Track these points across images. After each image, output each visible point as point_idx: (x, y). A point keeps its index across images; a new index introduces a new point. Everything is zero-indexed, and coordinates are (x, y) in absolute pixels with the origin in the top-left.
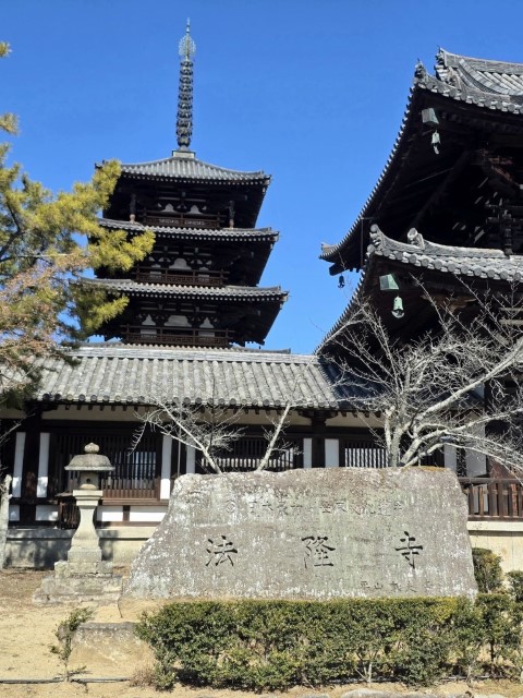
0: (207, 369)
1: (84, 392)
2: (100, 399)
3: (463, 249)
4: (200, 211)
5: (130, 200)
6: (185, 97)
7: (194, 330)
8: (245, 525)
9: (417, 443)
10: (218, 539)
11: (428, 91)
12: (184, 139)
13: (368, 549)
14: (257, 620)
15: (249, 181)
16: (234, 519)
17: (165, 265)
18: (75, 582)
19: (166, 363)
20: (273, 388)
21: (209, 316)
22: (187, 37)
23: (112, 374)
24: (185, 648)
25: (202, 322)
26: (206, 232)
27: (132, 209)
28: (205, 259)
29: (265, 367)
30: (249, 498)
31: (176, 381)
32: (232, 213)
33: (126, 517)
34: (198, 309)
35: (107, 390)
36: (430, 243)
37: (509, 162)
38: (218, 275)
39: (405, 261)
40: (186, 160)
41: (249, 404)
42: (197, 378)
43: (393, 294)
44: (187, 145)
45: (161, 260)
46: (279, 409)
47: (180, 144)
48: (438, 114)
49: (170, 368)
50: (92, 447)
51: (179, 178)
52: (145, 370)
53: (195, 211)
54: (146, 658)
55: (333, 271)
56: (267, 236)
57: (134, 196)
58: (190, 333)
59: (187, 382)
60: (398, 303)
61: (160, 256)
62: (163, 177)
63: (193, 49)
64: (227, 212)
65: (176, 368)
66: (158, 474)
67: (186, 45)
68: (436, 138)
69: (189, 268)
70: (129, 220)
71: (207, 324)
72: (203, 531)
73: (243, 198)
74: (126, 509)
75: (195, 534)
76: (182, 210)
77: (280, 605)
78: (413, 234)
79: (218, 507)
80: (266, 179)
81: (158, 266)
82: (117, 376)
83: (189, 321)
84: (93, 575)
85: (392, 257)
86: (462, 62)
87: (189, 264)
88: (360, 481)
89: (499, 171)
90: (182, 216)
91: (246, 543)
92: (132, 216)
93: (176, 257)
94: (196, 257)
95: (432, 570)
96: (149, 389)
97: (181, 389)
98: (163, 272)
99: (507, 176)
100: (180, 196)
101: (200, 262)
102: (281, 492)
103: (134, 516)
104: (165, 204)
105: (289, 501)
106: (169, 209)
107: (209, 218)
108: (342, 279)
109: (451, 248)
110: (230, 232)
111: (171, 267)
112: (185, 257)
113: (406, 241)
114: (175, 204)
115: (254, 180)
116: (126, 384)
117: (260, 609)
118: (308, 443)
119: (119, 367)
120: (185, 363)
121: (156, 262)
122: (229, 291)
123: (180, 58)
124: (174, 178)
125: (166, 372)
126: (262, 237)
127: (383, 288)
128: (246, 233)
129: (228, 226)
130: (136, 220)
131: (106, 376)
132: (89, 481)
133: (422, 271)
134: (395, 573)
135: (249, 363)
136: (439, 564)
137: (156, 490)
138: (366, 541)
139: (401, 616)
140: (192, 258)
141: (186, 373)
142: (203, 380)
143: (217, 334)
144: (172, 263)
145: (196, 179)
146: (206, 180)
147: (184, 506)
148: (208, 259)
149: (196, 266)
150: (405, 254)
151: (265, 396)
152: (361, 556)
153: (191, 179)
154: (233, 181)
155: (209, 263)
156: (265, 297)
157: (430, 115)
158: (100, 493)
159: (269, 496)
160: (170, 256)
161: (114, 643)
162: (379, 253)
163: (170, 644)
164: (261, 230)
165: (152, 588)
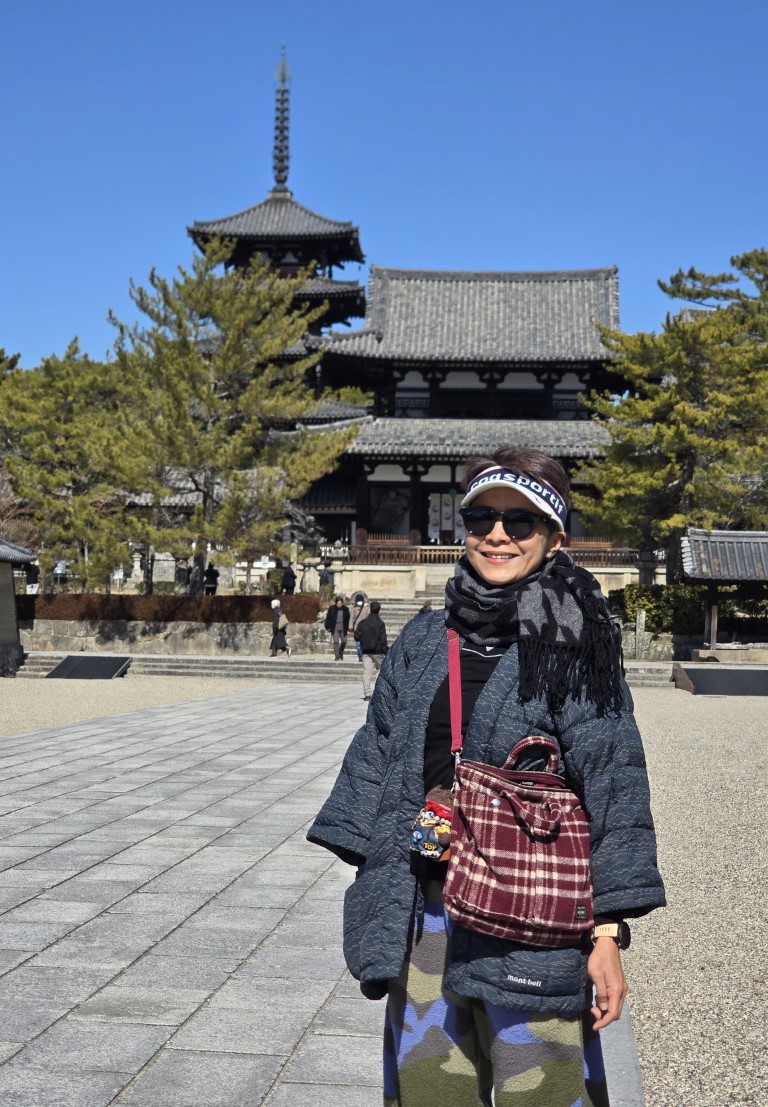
4: (296, 256)
12: (281, 175)
40: (281, 201)
53: (289, 257)
76: (276, 258)
114: (270, 252)
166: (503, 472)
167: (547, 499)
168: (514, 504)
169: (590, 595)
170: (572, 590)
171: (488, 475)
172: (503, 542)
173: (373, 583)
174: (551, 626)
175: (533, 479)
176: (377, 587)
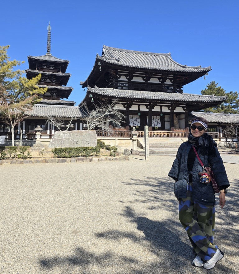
0: (56, 109)
1: (32, 114)
2: (36, 115)
3: (105, 89)
4: (53, 68)
5: (36, 65)
6: (49, 40)
7: (52, 96)
8: (65, 138)
9: (92, 126)
10: (61, 140)
11: (99, 59)
12: (49, 50)
13: (82, 141)
14: (67, 150)
15: (64, 62)
16: (63, 138)
17: (44, 80)
18: (37, 148)
19: (48, 107)
20: (70, 113)
21: (55, 93)
22: (49, 26)
23: (37, 110)
24: (58, 153)
25: (53, 94)
26: (54, 73)
27: (37, 67)
28: (54, 79)
29: (68, 109)
30: (66, 135)
31: (50, 112)
32: (60, 69)
33: (41, 137)
34: (52, 91)
35: (37, 113)
36: (99, 88)
37: (115, 71)
38: (57, 83)
39: (94, 92)
40: (49, 56)
41: (65, 116)
42: (55, 111)
43: (92, 98)
44: (49, 52)
45: (44, 79)
46: (71, 117)
47: (48, 52)
48: (101, 63)
49: (49, 109)
50: (39, 126)
51: (48, 61)
52: (44, 109)
53: (51, 68)
54: (53, 155)
55: (83, 87)
56: (68, 75)
57: (37, 64)
58: (51, 97)
59: (53, 112)
60: (93, 99)
61: (43, 78)
62: (44, 60)
63: (51, 29)
64: (59, 69)
65: (50, 109)
66: (47, 129)
67: (49, 27)
68: (100, 68)
69: (50, 81)
70: (36, 70)
71: (55, 94)
72: (59, 139)
73: (62, 66)
74: (41, 136)
75: (58, 140)
76: (48, 68)
77: (70, 148)
78: (95, 86)
79: (61, 136)
80: (68, 62)
81: (43, 81)
82: (38, 110)
83: (50, 94)
84: (40, 147)
85: (91, 91)
86: (108, 48)
87: (50, 80)
88: (82, 132)
89: (113, 73)
90: (48, 69)
91: (65, 141)
92: (37, 69)
93: (47, 79)
94: (52, 79)
95: (91, 144)
96: (45, 113)
97: (52, 113)
98: (44, 82)
99: (114, 74)
100: (48, 64)
101: (53, 80)
102: (70, 134)
103: (42, 137)
104: (44, 66)
105: (71, 135)
106: (45, 67)
107: (55, 70)
108: (84, 89)
109: (103, 89)
110: (60, 74)
111: (46, 81)
112: (49, 79)
113: (94, 88)
114: (47, 66)
115: (65, 62)
116: (40, 112)
117: (67, 148)
118: (76, 124)
119: (39, 108)
120: (52, 108)
121: (43, 80)
122: (59, 87)
123: (47, 30)
124: (47, 61)
125: (48, 110)
126: (67, 75)
127: (90, 97)
128: (64, 74)
129: (59, 72)
130: (38, 70)
131: (36, 110)
132: (39, 132)
133: (97, 94)
134: (86, 145)
135: (65, 108)
136: (92, 143)
137: (47, 132)
138: (82, 140)
139: (85, 149)
140: (51, 79)
141: (52, 110)
142: (56, 111)
143: (57, 97)
144: (46, 80)
145: (52, 61)
146: (54, 61)
147: (56, 136)
148: (55, 79)
149: (52, 81)
150: (94, 91)
151: (68, 115)
152: (81, 142)
153: (50, 61)
154: (60, 62)
155: (55, 80)
156: (68, 89)
157: (99, 64)
158: (41, 134)
159: (69, 134)
160: (46, 78)
161: (48, 154)
162: (89, 91)
163: (56, 153)
164: (67, 74)
165: (52, 147)
166: (198, 121)
167: (205, 125)
168: (200, 125)
169: (210, 140)
170: (207, 138)
171: (196, 121)
172: (197, 131)
173: (122, 144)
174: (204, 144)
175: (203, 122)
176: (124, 145)
